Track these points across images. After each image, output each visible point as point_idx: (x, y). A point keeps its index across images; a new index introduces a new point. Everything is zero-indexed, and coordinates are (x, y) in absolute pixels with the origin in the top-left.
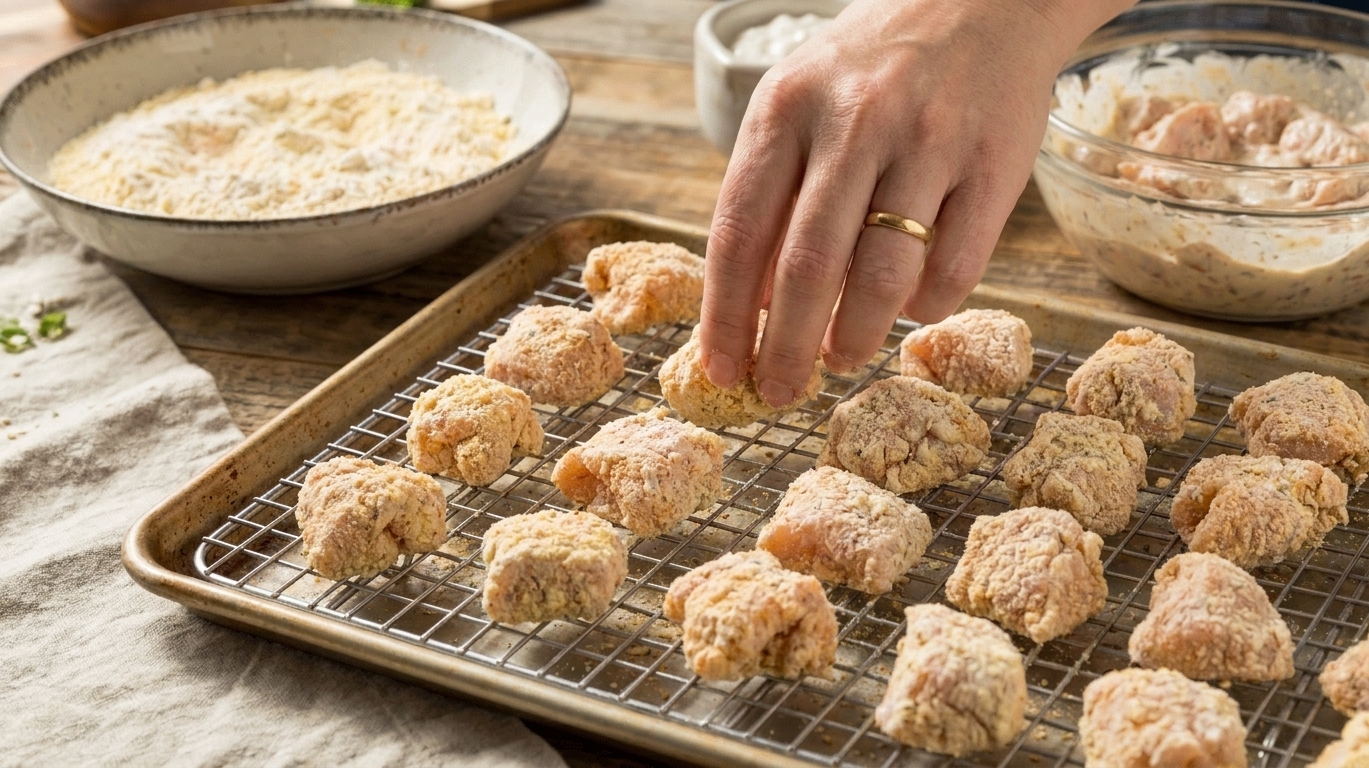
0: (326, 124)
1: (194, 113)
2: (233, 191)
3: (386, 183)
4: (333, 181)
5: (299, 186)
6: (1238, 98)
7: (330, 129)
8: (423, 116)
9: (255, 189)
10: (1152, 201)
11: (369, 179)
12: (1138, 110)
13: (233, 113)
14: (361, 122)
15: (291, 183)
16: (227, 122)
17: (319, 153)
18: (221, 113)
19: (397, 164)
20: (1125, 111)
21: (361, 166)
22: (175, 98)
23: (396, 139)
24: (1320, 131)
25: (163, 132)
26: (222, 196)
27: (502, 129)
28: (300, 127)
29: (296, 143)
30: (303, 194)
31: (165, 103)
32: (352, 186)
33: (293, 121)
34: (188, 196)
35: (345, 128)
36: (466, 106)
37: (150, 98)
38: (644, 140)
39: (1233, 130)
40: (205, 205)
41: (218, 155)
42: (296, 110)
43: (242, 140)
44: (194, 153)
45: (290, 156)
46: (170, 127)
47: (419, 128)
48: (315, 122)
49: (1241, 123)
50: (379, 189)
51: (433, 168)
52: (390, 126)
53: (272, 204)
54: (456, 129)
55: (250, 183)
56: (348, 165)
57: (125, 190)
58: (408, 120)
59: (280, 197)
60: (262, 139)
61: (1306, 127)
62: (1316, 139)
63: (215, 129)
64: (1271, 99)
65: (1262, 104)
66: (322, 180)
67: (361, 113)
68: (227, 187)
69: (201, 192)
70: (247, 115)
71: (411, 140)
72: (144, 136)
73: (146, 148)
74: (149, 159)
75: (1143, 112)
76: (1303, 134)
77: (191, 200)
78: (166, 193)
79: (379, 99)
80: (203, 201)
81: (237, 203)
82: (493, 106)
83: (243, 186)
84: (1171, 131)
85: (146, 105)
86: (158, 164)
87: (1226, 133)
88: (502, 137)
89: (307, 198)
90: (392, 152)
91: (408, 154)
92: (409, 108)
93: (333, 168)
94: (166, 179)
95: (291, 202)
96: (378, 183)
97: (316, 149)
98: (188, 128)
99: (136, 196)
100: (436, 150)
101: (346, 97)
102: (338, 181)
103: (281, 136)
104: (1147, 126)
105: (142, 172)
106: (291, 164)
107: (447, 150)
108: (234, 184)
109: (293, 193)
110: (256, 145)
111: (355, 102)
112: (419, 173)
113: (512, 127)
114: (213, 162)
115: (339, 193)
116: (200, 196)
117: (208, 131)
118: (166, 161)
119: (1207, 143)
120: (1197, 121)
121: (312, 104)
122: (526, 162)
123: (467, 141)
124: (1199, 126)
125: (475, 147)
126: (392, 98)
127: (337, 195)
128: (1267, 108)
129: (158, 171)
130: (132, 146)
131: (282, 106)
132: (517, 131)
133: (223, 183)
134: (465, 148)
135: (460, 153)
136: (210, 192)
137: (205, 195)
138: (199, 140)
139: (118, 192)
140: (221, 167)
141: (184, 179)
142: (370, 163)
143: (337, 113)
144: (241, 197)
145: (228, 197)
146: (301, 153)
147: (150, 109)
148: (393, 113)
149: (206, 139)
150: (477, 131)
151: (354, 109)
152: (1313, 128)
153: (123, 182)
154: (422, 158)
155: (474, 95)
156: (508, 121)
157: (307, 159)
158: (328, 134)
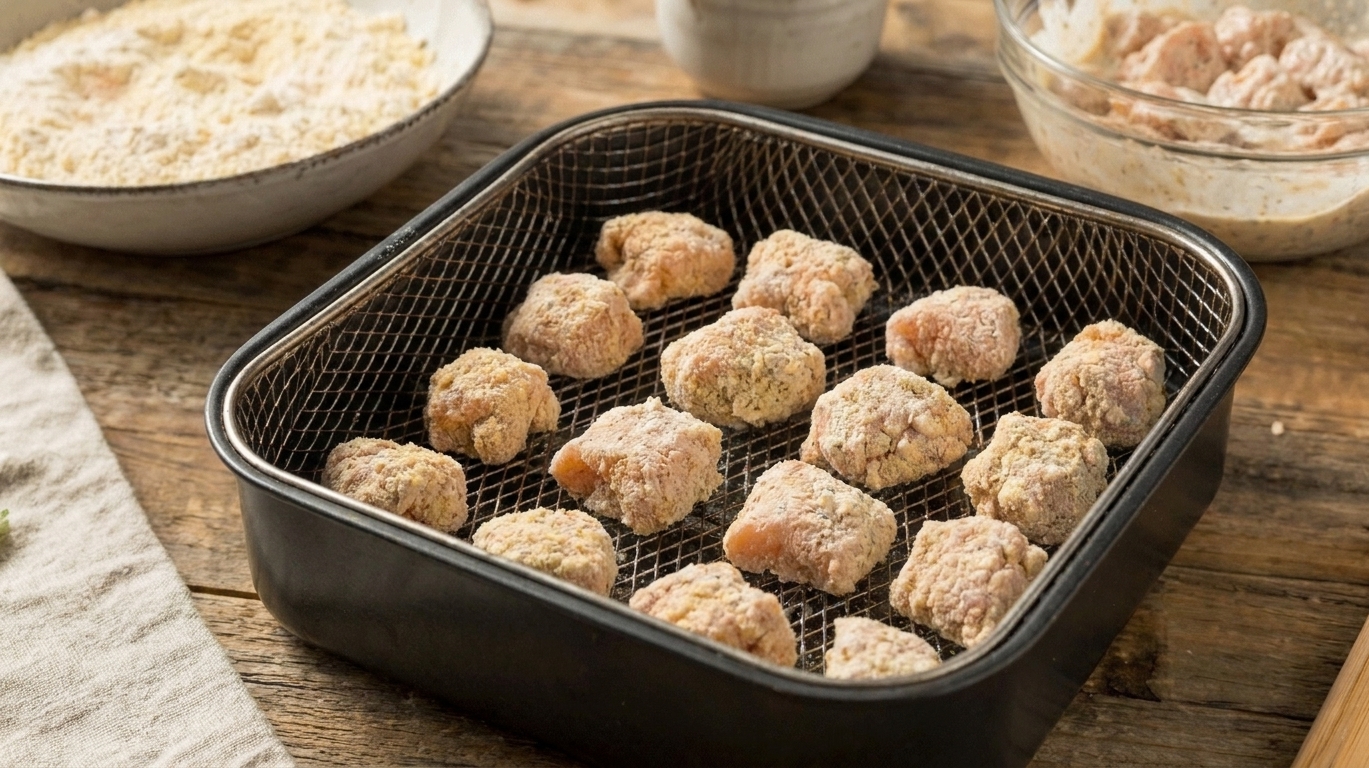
0: (225, 56)
1: (82, 52)
2: (138, 143)
3: (304, 127)
4: (245, 127)
5: (208, 135)
6: (1234, 14)
7: (231, 61)
8: (332, 44)
9: (162, 142)
10: (1148, 144)
11: (285, 122)
12: (1126, 28)
13: (125, 50)
14: (264, 53)
15: (200, 132)
16: (119, 60)
17: (223, 91)
18: (111, 50)
19: (311, 100)
20: (1113, 29)
21: (271, 107)
22: (57, 34)
23: (304, 71)
24: (1322, 51)
25: (51, 77)
26: (128, 151)
27: (417, 55)
28: (196, 63)
29: (197, 82)
30: (213, 144)
31: (49, 40)
32: (266, 131)
33: (190, 55)
34: (90, 153)
35: (247, 59)
36: (376, 29)
37: (30, 36)
38: (602, 54)
39: (1228, 50)
40: (109, 163)
41: (112, 98)
42: (191, 43)
43: (138, 78)
44: (87, 98)
45: (192, 97)
46: (59, 71)
47: (329, 57)
48: (214, 55)
49: (1237, 41)
50: (295, 133)
51: (350, 104)
52: (296, 57)
53: (182, 157)
54: (370, 58)
55: (154, 135)
56: (258, 107)
57: (20, 149)
58: (316, 48)
59: (189, 150)
60: (159, 78)
61: (1307, 46)
62: (1317, 61)
63: (108, 69)
64: (1268, 15)
65: (1259, 22)
66: (232, 126)
67: (262, 42)
68: (132, 140)
69: (102, 149)
70: (141, 51)
71: (321, 72)
72: (32, 84)
73: (35, 97)
74: (41, 111)
75: (1132, 30)
76: (1304, 56)
77: (94, 157)
78: (64, 150)
79: (281, 26)
80: (107, 158)
81: (145, 158)
82: (405, 28)
83: (148, 139)
84: (1163, 55)
85: (27, 44)
86: (51, 115)
87: (1222, 53)
88: (419, 63)
89: (219, 147)
90: (302, 87)
91: (319, 87)
92: (316, 35)
93: (243, 110)
94: (61, 133)
95: (202, 154)
96: (294, 127)
97: (220, 87)
98: (78, 70)
99: (33, 155)
100: (350, 83)
101: (245, 25)
102: (251, 127)
103: (181, 75)
104: (1138, 46)
105: (36, 127)
106: (195, 107)
107: (362, 82)
108: (138, 137)
109: (201, 144)
110: (154, 86)
111: (254, 30)
112: (336, 113)
113: (428, 53)
114: (108, 108)
115: (252, 140)
116: (103, 153)
117: (100, 72)
118: (58, 110)
119: (1202, 66)
120: (1191, 42)
121: (209, 35)
122: (454, 98)
123: (383, 71)
124: (1193, 48)
125: (392, 79)
126: (296, 24)
127: (251, 144)
128: (1264, 25)
129: (51, 123)
130: (20, 95)
131: (176, 38)
132: (434, 59)
133: (126, 136)
134: (382, 79)
135: (377, 86)
136: (115, 147)
137: (108, 152)
138: (90, 82)
139: (12, 151)
140: (119, 114)
141: (80, 130)
142: (282, 104)
143: (237, 44)
144: (148, 151)
145: (133, 152)
146: (204, 92)
147: (32, 49)
148: (299, 41)
149: (99, 81)
150: (391, 58)
151: (256, 37)
152: (1314, 49)
153: (16, 139)
154: (335, 94)
155: (384, 16)
156: (423, 45)
157: (211, 101)
158: (231, 69)
